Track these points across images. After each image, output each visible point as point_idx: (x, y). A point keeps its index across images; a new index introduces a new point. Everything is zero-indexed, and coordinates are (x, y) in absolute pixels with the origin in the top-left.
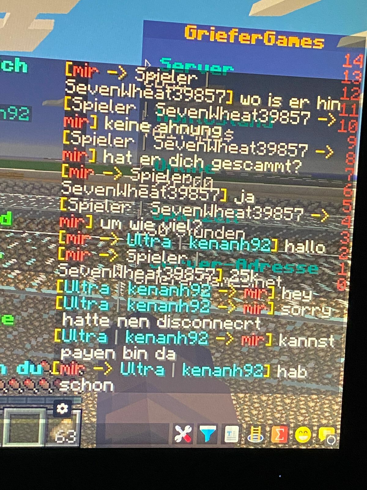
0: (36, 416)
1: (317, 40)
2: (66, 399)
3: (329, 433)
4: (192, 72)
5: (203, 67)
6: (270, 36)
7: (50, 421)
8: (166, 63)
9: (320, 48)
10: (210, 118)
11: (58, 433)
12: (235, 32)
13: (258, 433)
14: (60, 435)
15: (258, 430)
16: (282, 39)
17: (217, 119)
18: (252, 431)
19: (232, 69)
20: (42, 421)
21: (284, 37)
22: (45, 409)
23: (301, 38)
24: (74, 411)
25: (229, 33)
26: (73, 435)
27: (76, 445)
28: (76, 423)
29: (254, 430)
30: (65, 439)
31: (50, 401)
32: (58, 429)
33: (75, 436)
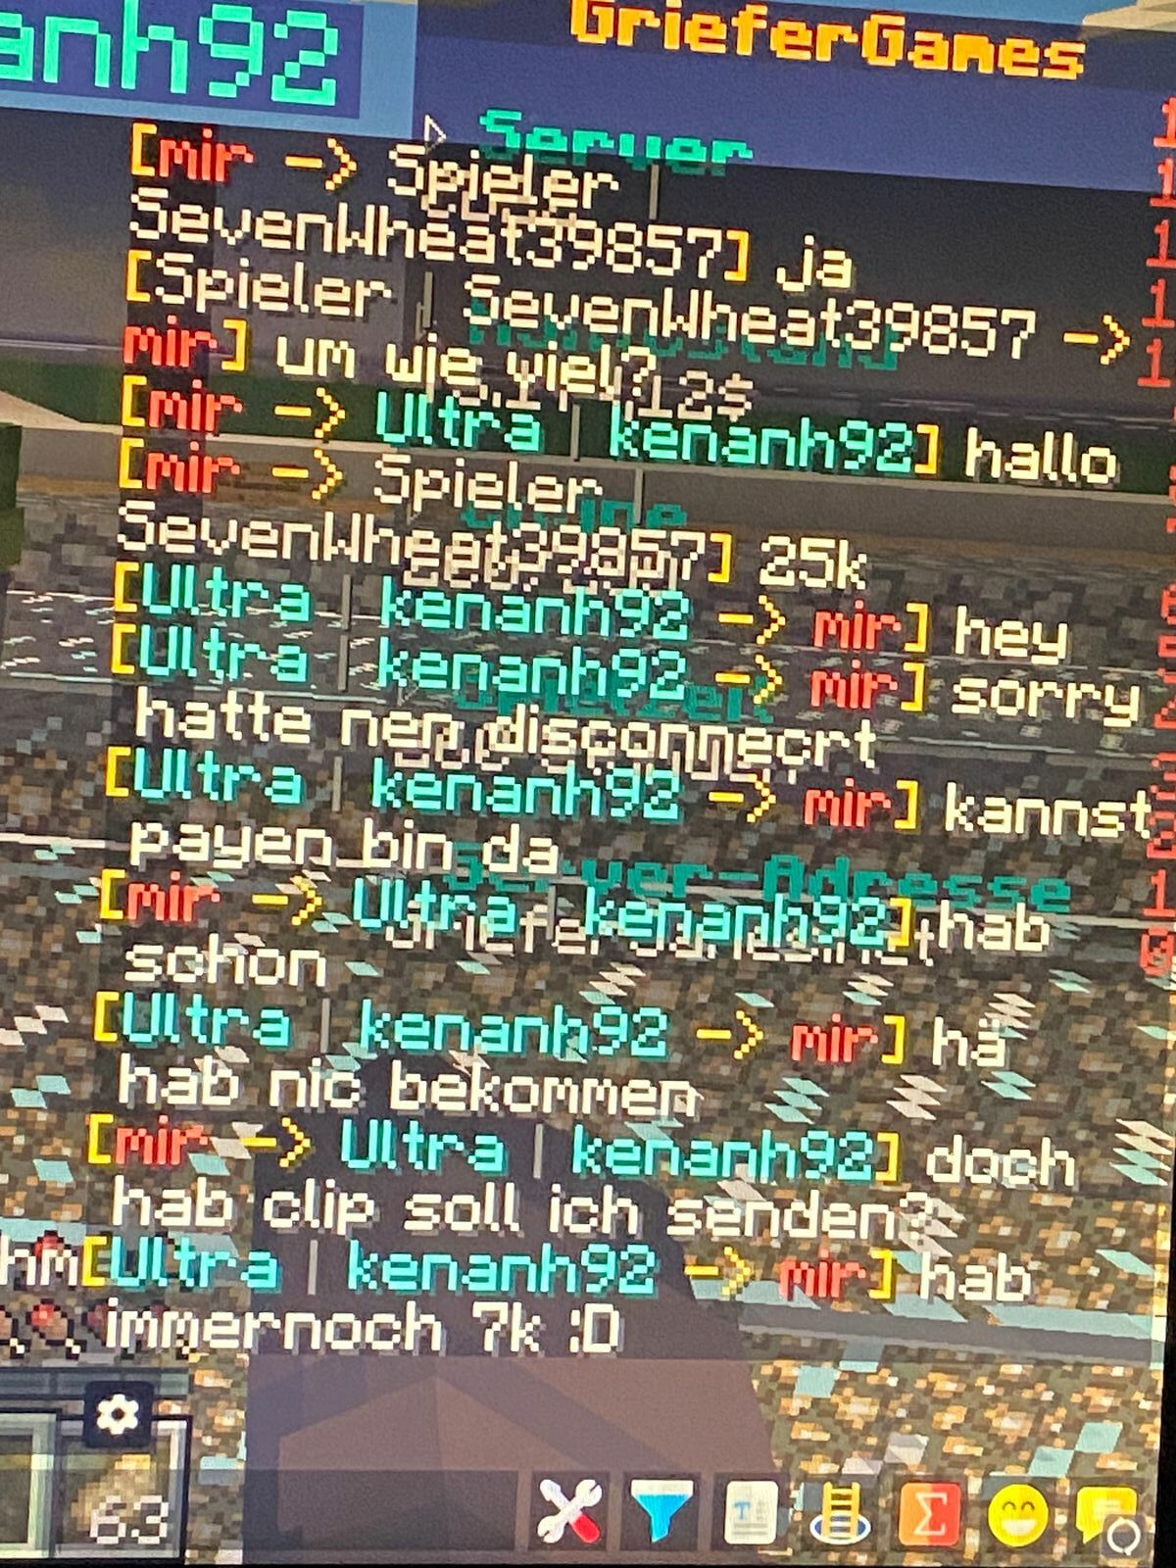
0: (22, 1442)
1: (1057, 46)
2: (130, 1378)
3: (1116, 1511)
4: (597, 161)
5: (640, 145)
6: (886, 33)
7: (72, 1463)
8: (500, 129)
9: (1071, 75)
10: (666, 333)
11: (103, 1507)
12: (758, 17)
13: (848, 1508)
14: (109, 1513)
15: (848, 1497)
16: (930, 44)
17: (692, 335)
18: (828, 1502)
19: (746, 154)
20: (41, 1463)
21: (937, 37)
22: (54, 1417)
23: (997, 42)
24: (162, 1425)
25: (735, 22)
26: (158, 1513)
27: (169, 1554)
28: (167, 1472)
29: (835, 1497)
30: (129, 1529)
31: (72, 1385)
32: (102, 1492)
33: (163, 1520)
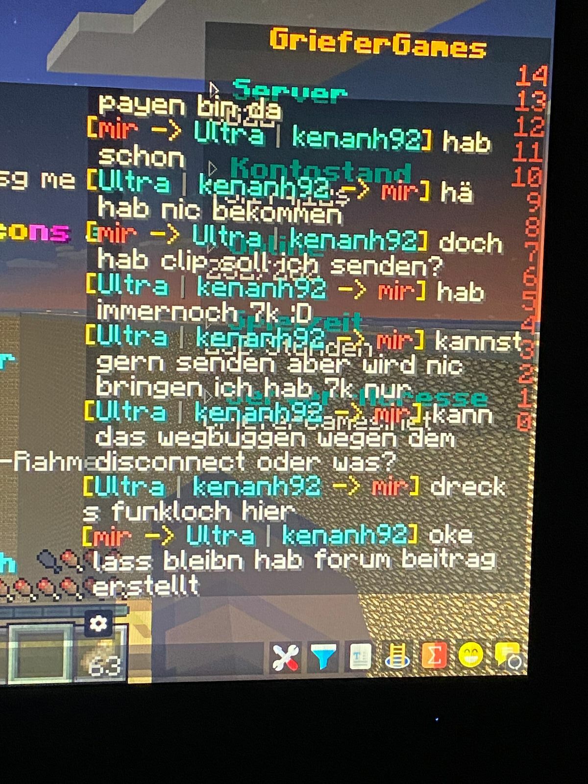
0: (59, 636)
1: (475, 44)
2: (103, 608)
3: (511, 652)
4: (282, 99)
5: (300, 93)
6: (403, 41)
7: (80, 644)
8: (242, 87)
9: (481, 57)
11: (93, 661)
12: (348, 36)
13: (400, 654)
14: (96, 663)
15: (401, 649)
16: (422, 45)
18: (392, 651)
19: (345, 94)
20: (67, 644)
21: (424, 42)
22: (72, 625)
23: (450, 43)
24: (117, 627)
25: (339, 38)
26: (116, 663)
27: (121, 679)
28: (119, 646)
29: (395, 649)
30: (104, 670)
31: (79, 612)
32: (93, 655)
33: (119, 666)
